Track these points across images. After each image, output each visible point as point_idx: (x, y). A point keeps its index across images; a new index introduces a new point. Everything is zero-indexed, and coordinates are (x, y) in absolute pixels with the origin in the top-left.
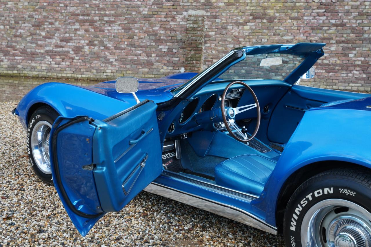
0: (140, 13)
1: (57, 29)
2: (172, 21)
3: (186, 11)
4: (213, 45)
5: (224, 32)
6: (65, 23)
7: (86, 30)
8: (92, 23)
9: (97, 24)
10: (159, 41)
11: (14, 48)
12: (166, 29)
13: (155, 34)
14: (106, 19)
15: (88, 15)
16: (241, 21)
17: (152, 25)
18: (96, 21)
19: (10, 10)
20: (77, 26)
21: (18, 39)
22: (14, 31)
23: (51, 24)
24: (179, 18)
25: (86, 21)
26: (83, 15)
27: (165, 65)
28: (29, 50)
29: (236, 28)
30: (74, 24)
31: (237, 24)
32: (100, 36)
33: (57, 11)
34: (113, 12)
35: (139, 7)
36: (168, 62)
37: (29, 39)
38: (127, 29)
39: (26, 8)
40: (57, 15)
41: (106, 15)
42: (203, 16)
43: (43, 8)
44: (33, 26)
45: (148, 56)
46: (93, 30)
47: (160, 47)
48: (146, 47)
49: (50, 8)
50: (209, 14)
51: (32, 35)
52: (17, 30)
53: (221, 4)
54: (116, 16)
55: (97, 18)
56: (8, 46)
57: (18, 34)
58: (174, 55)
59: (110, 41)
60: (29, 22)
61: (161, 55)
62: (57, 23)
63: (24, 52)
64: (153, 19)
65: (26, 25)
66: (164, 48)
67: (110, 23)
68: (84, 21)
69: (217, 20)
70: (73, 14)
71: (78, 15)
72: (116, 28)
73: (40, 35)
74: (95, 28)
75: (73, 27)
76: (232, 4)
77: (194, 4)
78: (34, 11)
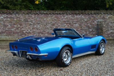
0: (84, 20)
1: (59, 26)
2: (93, 22)
3: (97, 20)
4: (105, 29)
5: (108, 25)
6: (62, 24)
7: (68, 26)
8: (70, 24)
9: (72, 24)
10: (89, 28)
11: (45, 32)
12: (91, 25)
13: (88, 26)
14: (74, 22)
15: (69, 21)
16: (113, 22)
17: (87, 24)
18: (71, 23)
19: (45, 21)
20: (65, 25)
21: (46, 29)
22: (45, 27)
23: (57, 24)
24: (95, 22)
25: (68, 23)
26: (68, 22)
27: (91, 35)
28: (50, 32)
29: (111, 24)
30: (64, 24)
31: (112, 23)
32: (72, 27)
33: (59, 21)
34: (76, 20)
35: (84, 19)
36: (92, 34)
37: (50, 29)
38: (80, 25)
39: (50, 20)
40: (59, 22)
41: (74, 21)
42: (102, 21)
43: (55, 20)
44: (52, 25)
45: (86, 32)
46: (70, 26)
47: (90, 30)
48: (86, 30)
49: (57, 20)
50: (104, 20)
51: (51, 27)
52: (46, 26)
53: (107, 18)
54: (77, 21)
55: (71, 22)
56: (43, 31)
57: (47, 27)
58: (94, 32)
59: (75, 28)
60: (50, 24)
61: (90, 32)
62: (59, 24)
63: (48, 33)
64: (88, 22)
65: (50, 25)
66: (91, 30)
67: (75, 23)
68: (67, 23)
69: (106, 22)
70: (64, 21)
71: (66, 21)
72: (77, 25)
73: (53, 27)
74: (71, 25)
75: (64, 25)
76: (110, 18)
77: (100, 18)
78: (52, 21)
